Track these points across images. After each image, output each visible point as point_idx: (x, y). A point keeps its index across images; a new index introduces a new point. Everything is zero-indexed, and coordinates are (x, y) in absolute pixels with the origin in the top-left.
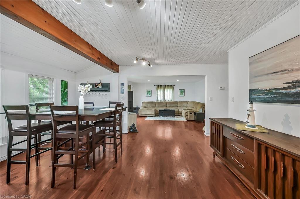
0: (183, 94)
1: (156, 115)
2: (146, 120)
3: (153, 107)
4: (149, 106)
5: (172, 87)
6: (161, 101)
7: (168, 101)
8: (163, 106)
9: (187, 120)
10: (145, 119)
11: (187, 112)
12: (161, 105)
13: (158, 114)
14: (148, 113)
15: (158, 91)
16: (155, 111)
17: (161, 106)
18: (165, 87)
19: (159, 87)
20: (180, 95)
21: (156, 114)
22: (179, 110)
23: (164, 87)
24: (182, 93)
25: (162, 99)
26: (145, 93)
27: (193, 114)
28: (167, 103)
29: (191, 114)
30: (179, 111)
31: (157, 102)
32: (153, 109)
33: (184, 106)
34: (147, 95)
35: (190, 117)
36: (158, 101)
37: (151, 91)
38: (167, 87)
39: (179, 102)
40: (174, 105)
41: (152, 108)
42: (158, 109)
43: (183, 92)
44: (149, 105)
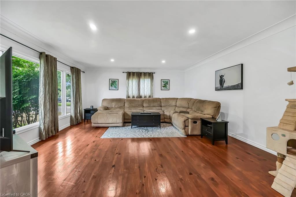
0: (168, 86)
1: (125, 123)
2: (104, 139)
3: (120, 108)
4: (113, 106)
5: (150, 75)
6: (133, 97)
7: (145, 97)
8: (137, 107)
9: (188, 135)
10: (102, 137)
11: (186, 120)
12: (134, 105)
13: (130, 121)
14: (110, 121)
15: (129, 81)
16: (124, 115)
17: (134, 107)
18: (141, 75)
19: (130, 75)
20: (163, 88)
21: (126, 121)
22: (165, 113)
23: (139, 75)
24: (165, 85)
25: (135, 94)
26: (107, 84)
27: (199, 123)
28: (143, 101)
29: (195, 122)
30: (166, 115)
31: (128, 100)
32: (121, 113)
33: (171, 106)
34: (111, 87)
35: (192, 129)
36: (129, 97)
37: (117, 80)
38: (143, 74)
39: (163, 98)
40: (156, 104)
41: (118, 109)
42: (130, 112)
43: (167, 83)
44: (114, 104)
